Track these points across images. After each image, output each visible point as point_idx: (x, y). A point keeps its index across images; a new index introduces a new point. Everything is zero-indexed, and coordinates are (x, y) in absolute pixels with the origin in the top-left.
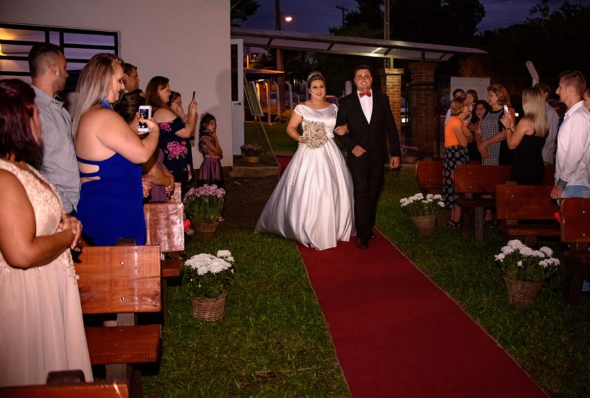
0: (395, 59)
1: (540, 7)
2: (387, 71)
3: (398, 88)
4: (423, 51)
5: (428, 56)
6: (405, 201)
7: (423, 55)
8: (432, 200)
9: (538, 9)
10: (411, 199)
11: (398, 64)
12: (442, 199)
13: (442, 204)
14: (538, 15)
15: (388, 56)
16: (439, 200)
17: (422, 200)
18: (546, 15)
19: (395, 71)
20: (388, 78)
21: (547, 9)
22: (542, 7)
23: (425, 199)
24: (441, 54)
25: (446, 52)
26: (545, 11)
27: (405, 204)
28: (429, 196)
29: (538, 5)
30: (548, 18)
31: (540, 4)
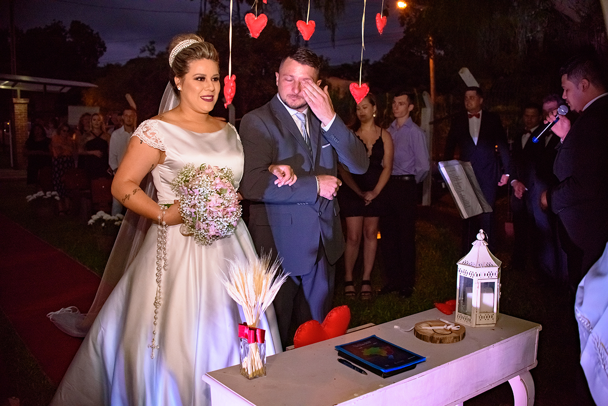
0: (21, 91)
1: (148, 47)
2: (14, 100)
3: (25, 115)
4: (45, 84)
5: (49, 88)
6: (30, 198)
7: (45, 88)
8: (50, 196)
9: (147, 49)
10: (35, 196)
11: (24, 94)
12: (58, 195)
13: (57, 198)
14: (147, 54)
15: (15, 88)
16: (55, 195)
17: (43, 196)
18: (153, 54)
19: (22, 101)
20: (16, 107)
21: (154, 49)
22: (150, 47)
23: (45, 195)
24: (60, 88)
25: (64, 86)
26: (152, 51)
27: (30, 199)
28: (48, 193)
29: (146, 46)
30: (154, 57)
31: (149, 44)
